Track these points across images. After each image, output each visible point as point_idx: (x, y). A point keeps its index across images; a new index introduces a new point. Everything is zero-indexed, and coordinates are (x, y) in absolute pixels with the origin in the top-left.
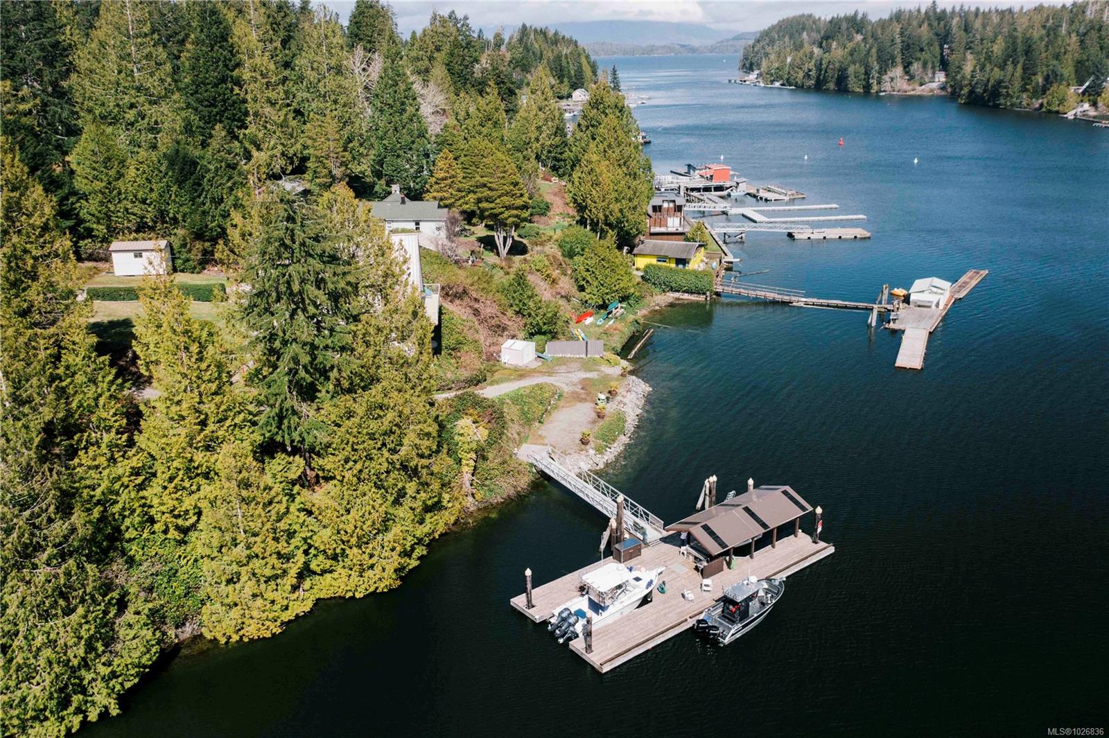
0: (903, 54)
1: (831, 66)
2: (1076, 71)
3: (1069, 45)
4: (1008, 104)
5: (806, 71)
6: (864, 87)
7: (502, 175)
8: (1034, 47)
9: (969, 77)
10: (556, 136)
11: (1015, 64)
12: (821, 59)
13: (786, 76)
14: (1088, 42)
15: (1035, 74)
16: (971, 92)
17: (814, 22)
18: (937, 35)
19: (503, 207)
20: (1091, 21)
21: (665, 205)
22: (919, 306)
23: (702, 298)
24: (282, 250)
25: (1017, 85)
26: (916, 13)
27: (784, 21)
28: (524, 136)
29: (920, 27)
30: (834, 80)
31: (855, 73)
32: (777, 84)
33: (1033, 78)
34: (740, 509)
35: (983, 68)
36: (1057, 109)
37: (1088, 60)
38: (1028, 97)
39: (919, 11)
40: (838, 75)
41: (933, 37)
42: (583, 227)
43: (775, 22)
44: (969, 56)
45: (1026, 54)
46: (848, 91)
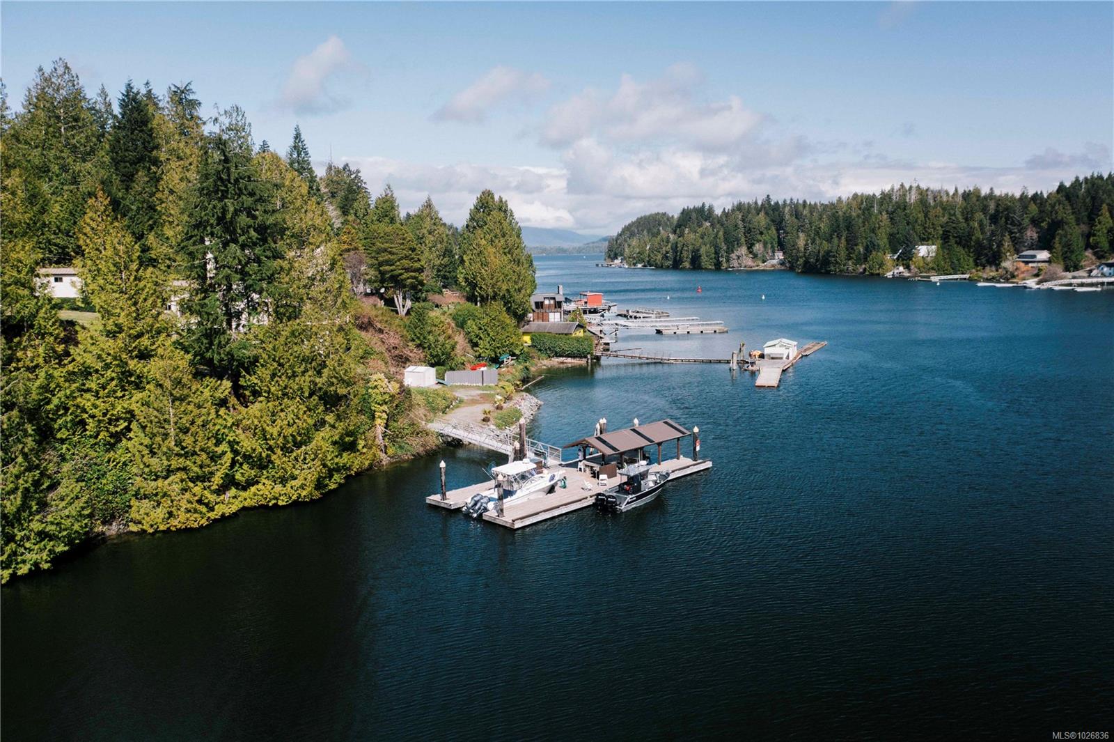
0: (746, 237)
1: (686, 248)
2: (890, 242)
3: (881, 221)
4: (838, 270)
5: (664, 252)
6: (715, 265)
7: (401, 241)
8: (853, 222)
9: (803, 249)
10: (444, 257)
11: (839, 237)
12: (677, 243)
13: (647, 259)
14: (897, 219)
15: (856, 245)
16: (806, 262)
17: (668, 219)
18: (773, 221)
19: (402, 269)
20: (896, 203)
21: (547, 302)
22: (773, 358)
23: (583, 362)
24: (219, 183)
25: (843, 253)
26: (753, 205)
27: (641, 218)
28: (418, 232)
29: (758, 214)
30: (688, 260)
31: (707, 252)
32: (640, 266)
33: (855, 248)
34: (628, 430)
35: (813, 242)
36: (878, 272)
37: (898, 233)
38: (853, 263)
39: (756, 203)
40: (692, 255)
41: (769, 222)
42: (474, 304)
43: (634, 219)
44: (801, 235)
45: (848, 230)
46: (702, 269)
